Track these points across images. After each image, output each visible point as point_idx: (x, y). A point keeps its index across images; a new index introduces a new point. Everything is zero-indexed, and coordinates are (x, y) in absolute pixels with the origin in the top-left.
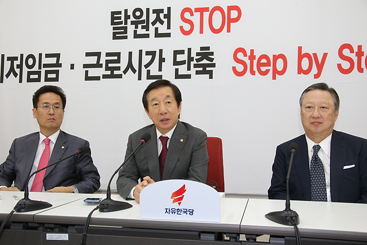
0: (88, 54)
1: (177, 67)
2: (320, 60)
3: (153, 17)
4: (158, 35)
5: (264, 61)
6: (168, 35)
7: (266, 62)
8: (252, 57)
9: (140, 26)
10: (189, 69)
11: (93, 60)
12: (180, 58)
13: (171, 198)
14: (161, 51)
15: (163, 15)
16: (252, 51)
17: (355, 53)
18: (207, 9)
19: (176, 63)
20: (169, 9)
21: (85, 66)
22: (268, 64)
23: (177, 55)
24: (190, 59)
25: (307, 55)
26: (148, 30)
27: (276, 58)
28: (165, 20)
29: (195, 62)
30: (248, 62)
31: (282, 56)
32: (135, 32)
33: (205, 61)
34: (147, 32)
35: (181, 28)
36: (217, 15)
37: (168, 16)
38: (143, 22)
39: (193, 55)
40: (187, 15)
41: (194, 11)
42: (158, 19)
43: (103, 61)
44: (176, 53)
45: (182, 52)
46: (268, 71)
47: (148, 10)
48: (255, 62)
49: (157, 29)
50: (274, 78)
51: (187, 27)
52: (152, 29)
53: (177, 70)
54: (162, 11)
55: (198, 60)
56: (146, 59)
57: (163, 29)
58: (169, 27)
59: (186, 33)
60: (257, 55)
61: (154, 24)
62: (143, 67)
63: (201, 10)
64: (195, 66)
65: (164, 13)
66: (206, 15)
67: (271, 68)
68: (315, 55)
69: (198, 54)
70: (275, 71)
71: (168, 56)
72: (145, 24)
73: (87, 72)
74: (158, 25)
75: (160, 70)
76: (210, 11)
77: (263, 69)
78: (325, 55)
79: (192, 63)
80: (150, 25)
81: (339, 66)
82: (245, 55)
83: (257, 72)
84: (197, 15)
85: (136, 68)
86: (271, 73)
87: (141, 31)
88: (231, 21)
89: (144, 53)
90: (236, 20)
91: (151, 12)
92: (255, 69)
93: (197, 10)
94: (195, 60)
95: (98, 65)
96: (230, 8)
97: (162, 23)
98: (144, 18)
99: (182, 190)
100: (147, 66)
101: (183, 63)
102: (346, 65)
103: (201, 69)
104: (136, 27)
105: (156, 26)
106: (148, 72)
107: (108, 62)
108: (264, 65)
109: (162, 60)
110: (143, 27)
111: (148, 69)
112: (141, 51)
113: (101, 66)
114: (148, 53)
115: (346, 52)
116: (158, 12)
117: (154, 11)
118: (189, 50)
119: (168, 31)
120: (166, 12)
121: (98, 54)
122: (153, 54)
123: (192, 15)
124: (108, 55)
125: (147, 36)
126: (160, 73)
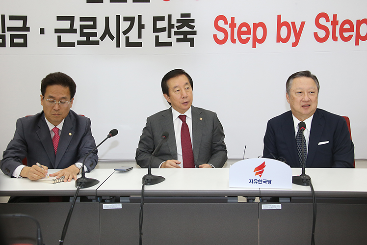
0: (59, 18)
1: (157, 34)
2: (298, 28)
5: (244, 29)
7: (247, 30)
8: (233, 25)
10: (169, 36)
11: (66, 25)
12: (160, 24)
14: (140, 17)
16: (233, 19)
17: (330, 21)
19: (156, 30)
21: (57, 31)
22: (248, 32)
23: (157, 22)
24: (171, 26)
25: (286, 24)
27: (256, 26)
29: (175, 29)
30: (229, 30)
31: (262, 25)
33: (186, 29)
39: (174, 22)
43: (77, 26)
44: (156, 19)
45: (162, 19)
46: (248, 39)
48: (236, 30)
50: (254, 46)
53: (157, 37)
55: (178, 27)
56: (124, 25)
60: (238, 23)
62: (121, 34)
64: (176, 33)
67: (251, 36)
68: (293, 23)
69: (178, 21)
70: (256, 40)
71: (148, 22)
73: (59, 38)
75: (140, 36)
77: (244, 37)
78: (303, 24)
79: (173, 30)
81: (316, 34)
82: (226, 23)
83: (237, 41)
85: (114, 34)
86: (251, 41)
89: (122, 19)
92: (236, 37)
94: (175, 27)
95: (72, 30)
100: (125, 33)
101: (163, 30)
102: (322, 34)
103: (182, 37)
106: (127, 38)
107: (82, 27)
108: (245, 33)
109: (141, 27)
111: (127, 35)
112: (118, 17)
113: (75, 31)
114: (126, 19)
115: (322, 21)
118: (170, 16)
121: (71, 19)
122: (131, 19)
124: (82, 19)
126: (139, 41)
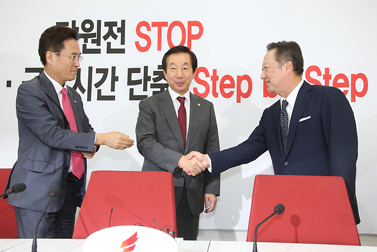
0: (28, 70)
1: (132, 87)
3: (104, 30)
4: (110, 50)
5: (227, 82)
6: (122, 51)
7: (230, 83)
8: (215, 78)
9: (90, 40)
10: (145, 89)
12: (135, 77)
13: (121, 248)
14: (114, 69)
15: (116, 29)
16: (215, 71)
17: (322, 75)
18: (165, 24)
19: (130, 82)
20: (123, 22)
22: (232, 86)
23: (132, 74)
24: (147, 78)
26: (99, 44)
27: (240, 79)
28: (119, 35)
29: (152, 82)
30: (210, 83)
31: (247, 77)
32: (84, 46)
33: (163, 81)
34: (98, 47)
35: (137, 43)
36: (177, 31)
37: (122, 30)
38: (94, 35)
39: (150, 74)
40: (143, 30)
41: (151, 26)
42: (111, 33)
44: (131, 71)
45: (137, 70)
46: (232, 93)
47: (99, 22)
48: (218, 83)
49: (109, 44)
50: (239, 101)
51: (143, 43)
52: (104, 44)
53: (132, 91)
54: (115, 24)
55: (155, 80)
56: (97, 77)
57: (116, 44)
58: (123, 43)
59: (142, 49)
60: (221, 75)
61: (106, 38)
62: (93, 87)
63: (160, 25)
64: (152, 86)
65: (118, 27)
66: (165, 30)
67: (235, 90)
69: (155, 73)
70: (240, 94)
71: (122, 74)
72: (96, 38)
74: (110, 39)
75: (113, 89)
76: (169, 25)
77: (227, 91)
79: (149, 83)
80: (102, 39)
82: (207, 75)
83: (220, 94)
84: (155, 30)
85: (85, 86)
86: (235, 95)
87: (90, 45)
88: (192, 37)
89: (94, 71)
90: (198, 37)
91: (103, 24)
92: (218, 90)
93: (154, 24)
94: (152, 80)
96: (191, 24)
97: (115, 37)
98: (95, 31)
99: (133, 239)
100: (97, 85)
101: (138, 82)
103: (159, 90)
104: (86, 41)
105: (108, 40)
106: (99, 91)
108: (228, 86)
109: (115, 79)
110: (93, 42)
111: (99, 88)
112: (90, 69)
114: (98, 71)
115: (314, 75)
116: (111, 25)
117: (107, 24)
118: (146, 68)
119: (122, 47)
120: (119, 25)
122: (104, 71)
123: (149, 29)
125: (98, 51)
126: (112, 94)
